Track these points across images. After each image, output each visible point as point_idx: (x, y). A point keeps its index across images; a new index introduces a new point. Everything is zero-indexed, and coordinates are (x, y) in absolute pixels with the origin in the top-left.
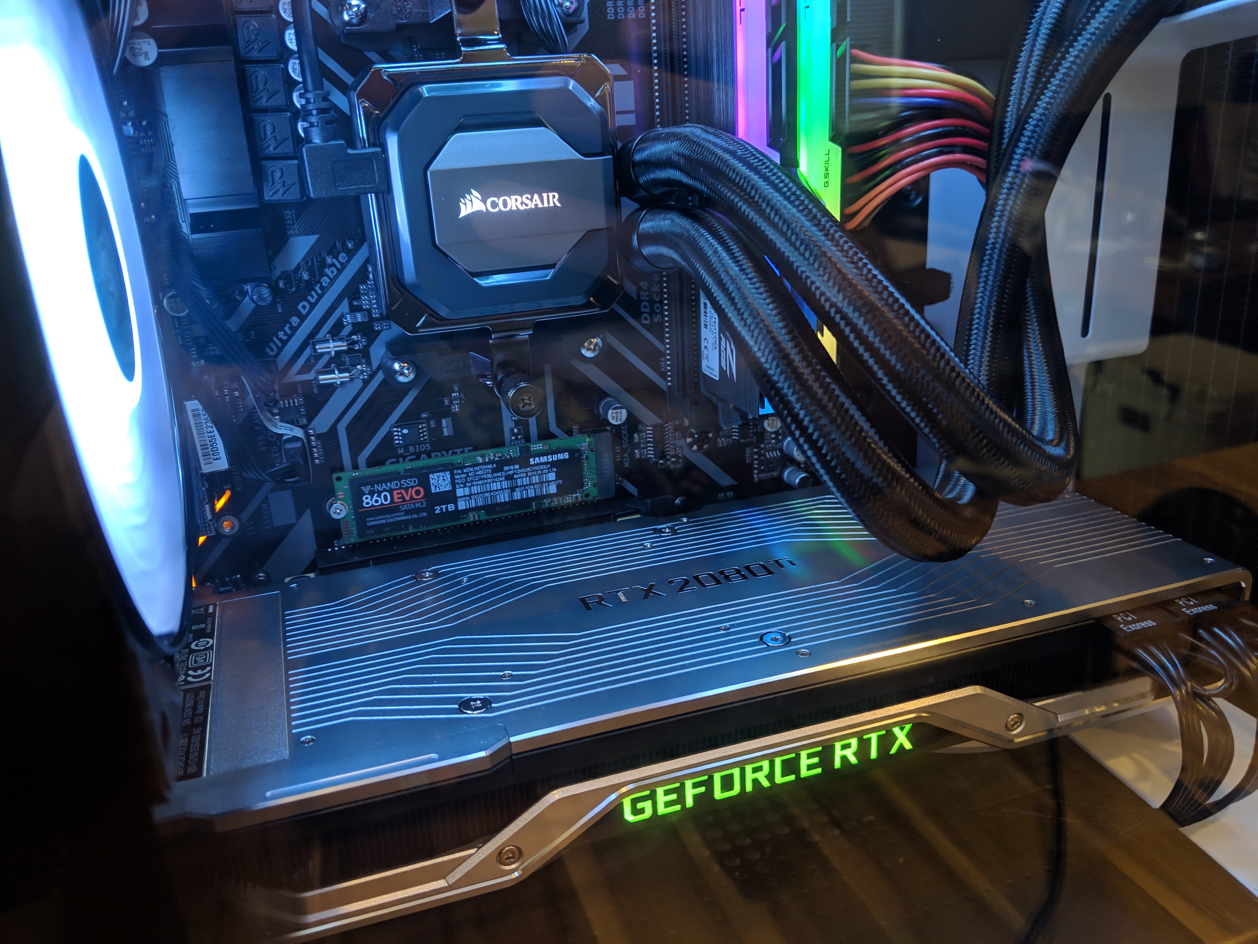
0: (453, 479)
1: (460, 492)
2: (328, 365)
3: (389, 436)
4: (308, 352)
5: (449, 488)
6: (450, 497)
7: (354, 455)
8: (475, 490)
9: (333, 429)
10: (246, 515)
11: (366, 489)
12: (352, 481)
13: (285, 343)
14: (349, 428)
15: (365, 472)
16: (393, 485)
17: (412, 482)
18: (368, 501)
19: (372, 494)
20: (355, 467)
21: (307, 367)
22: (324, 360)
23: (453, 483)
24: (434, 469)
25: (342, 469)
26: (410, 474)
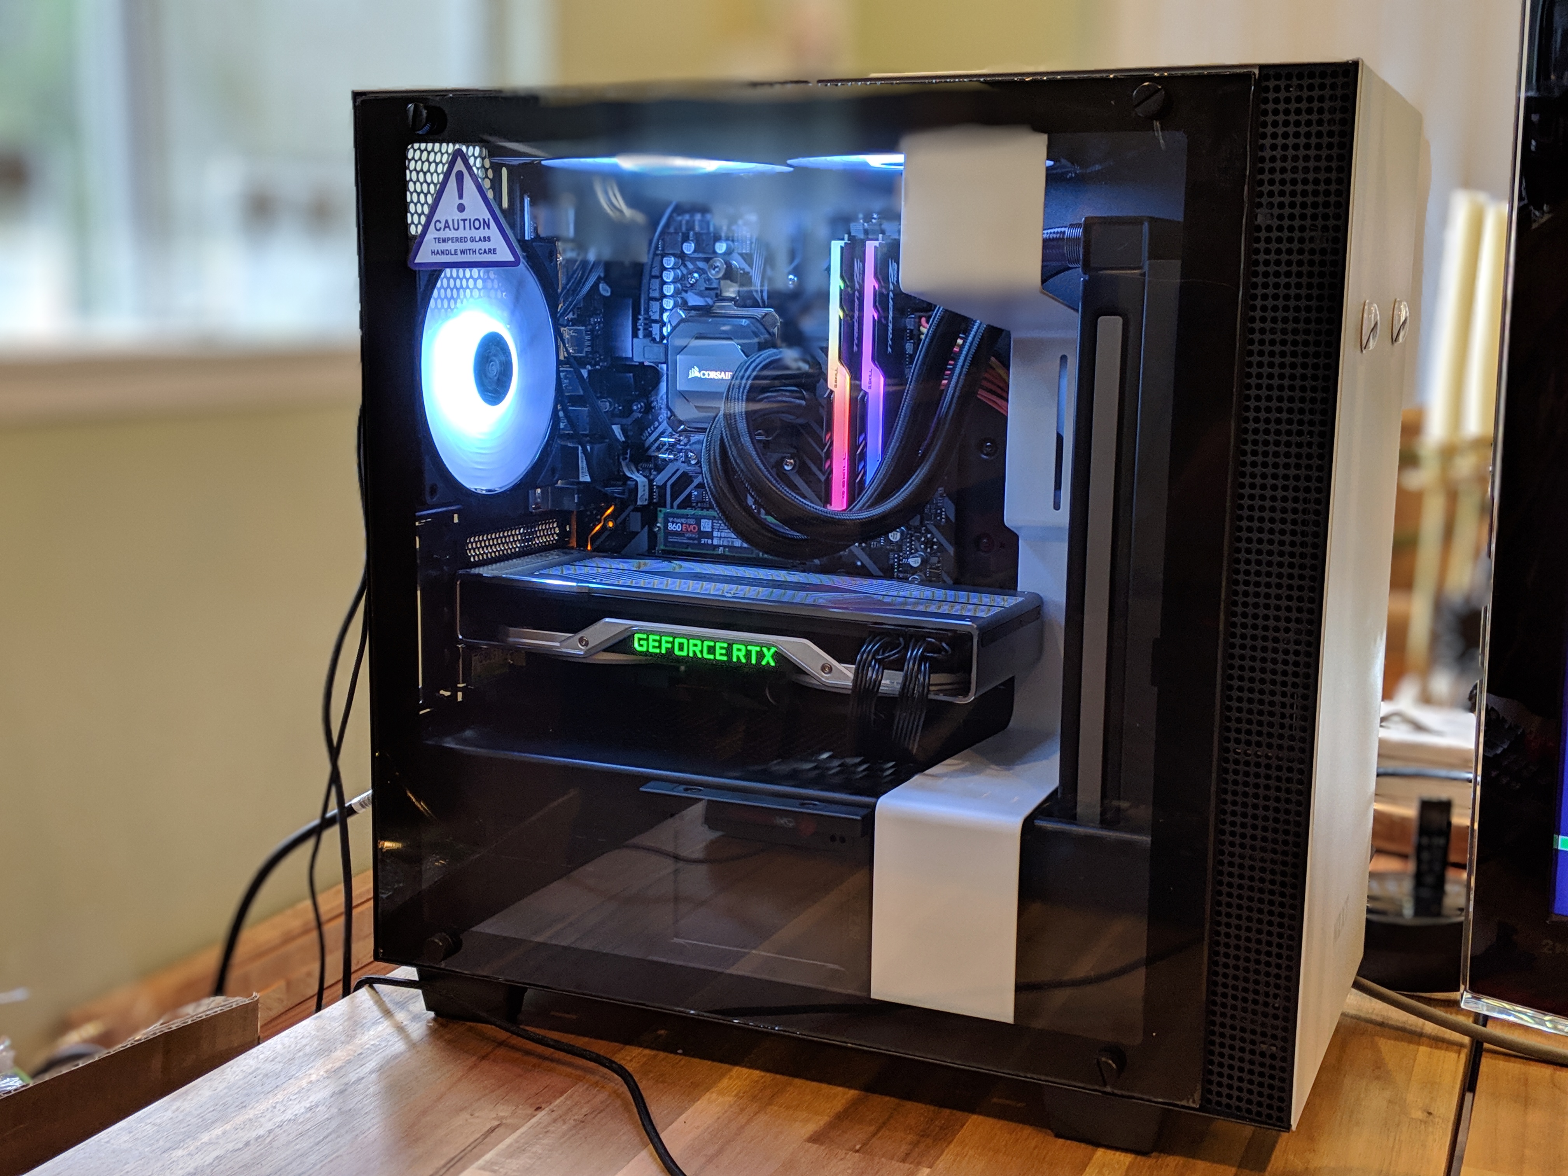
0: (713, 525)
1: (715, 534)
2: (667, 450)
3: (690, 494)
4: (658, 442)
5: (710, 530)
6: (709, 535)
7: (673, 499)
8: (723, 535)
9: (665, 484)
10: (619, 520)
11: (671, 519)
12: (665, 514)
13: (650, 435)
14: (673, 485)
15: (675, 511)
16: (683, 520)
17: (692, 521)
18: (671, 527)
19: (673, 522)
20: (672, 507)
21: (658, 449)
22: (665, 447)
23: (713, 528)
24: (705, 517)
25: (665, 506)
26: (693, 517)
